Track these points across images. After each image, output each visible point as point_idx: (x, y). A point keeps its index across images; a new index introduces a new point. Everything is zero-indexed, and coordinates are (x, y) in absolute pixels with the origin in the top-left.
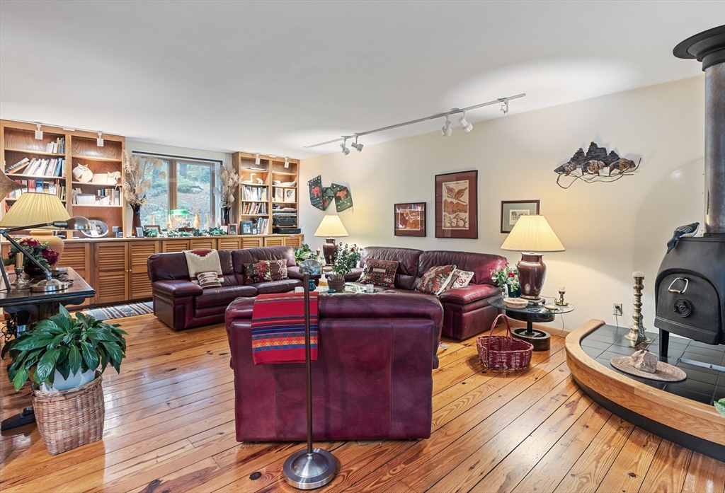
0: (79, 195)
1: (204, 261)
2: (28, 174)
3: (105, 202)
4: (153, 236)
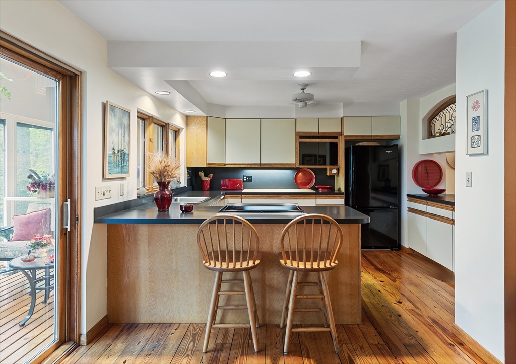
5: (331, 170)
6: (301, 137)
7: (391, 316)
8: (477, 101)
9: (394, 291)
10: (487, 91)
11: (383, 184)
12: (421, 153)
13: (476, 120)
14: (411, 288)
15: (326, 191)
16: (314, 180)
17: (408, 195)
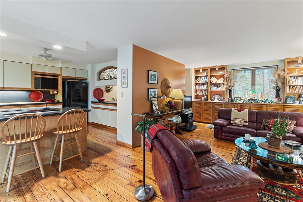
0: (212, 87)
1: (239, 114)
2: (200, 82)
3: (219, 89)
4: (235, 102)
5: (53, 92)
6: (35, 74)
7: (96, 145)
8: (125, 72)
9: (93, 138)
10: (128, 69)
11: (77, 98)
12: (96, 85)
13: (124, 77)
14: (99, 135)
15: (51, 102)
16: (43, 97)
17: (91, 102)
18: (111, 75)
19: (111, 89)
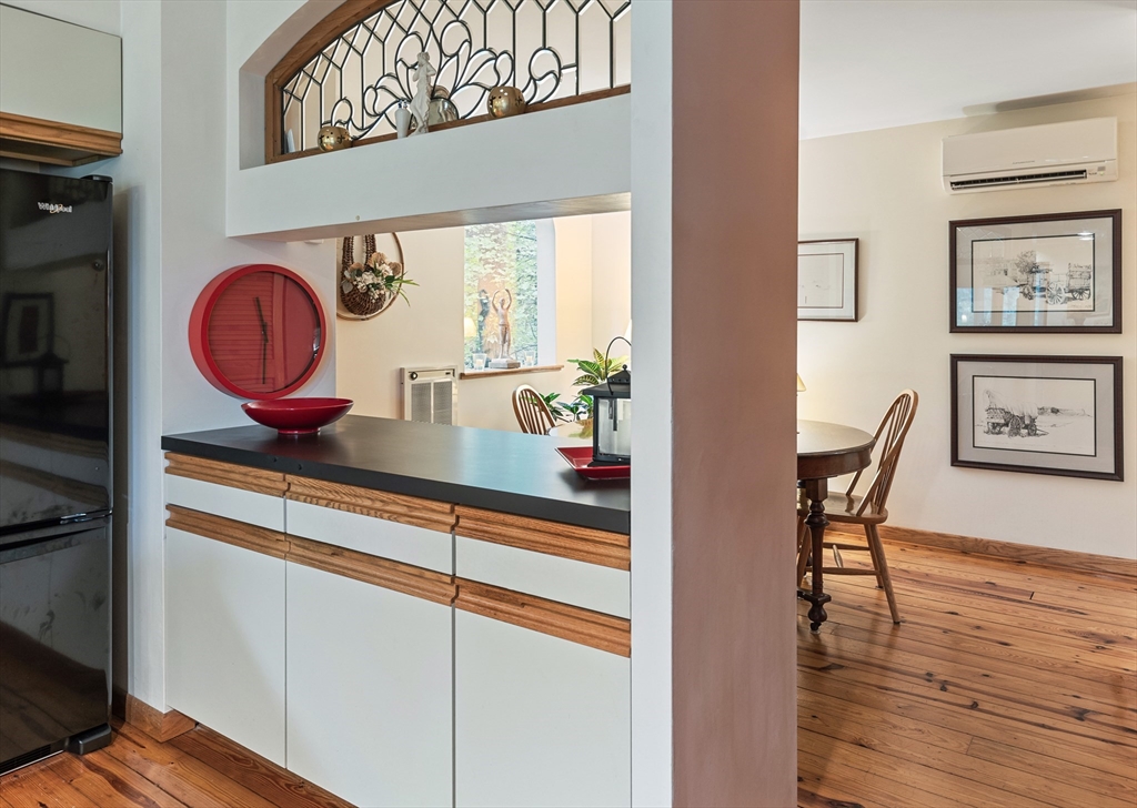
17: (171, 444)
18: (446, 82)
19: (390, 280)
